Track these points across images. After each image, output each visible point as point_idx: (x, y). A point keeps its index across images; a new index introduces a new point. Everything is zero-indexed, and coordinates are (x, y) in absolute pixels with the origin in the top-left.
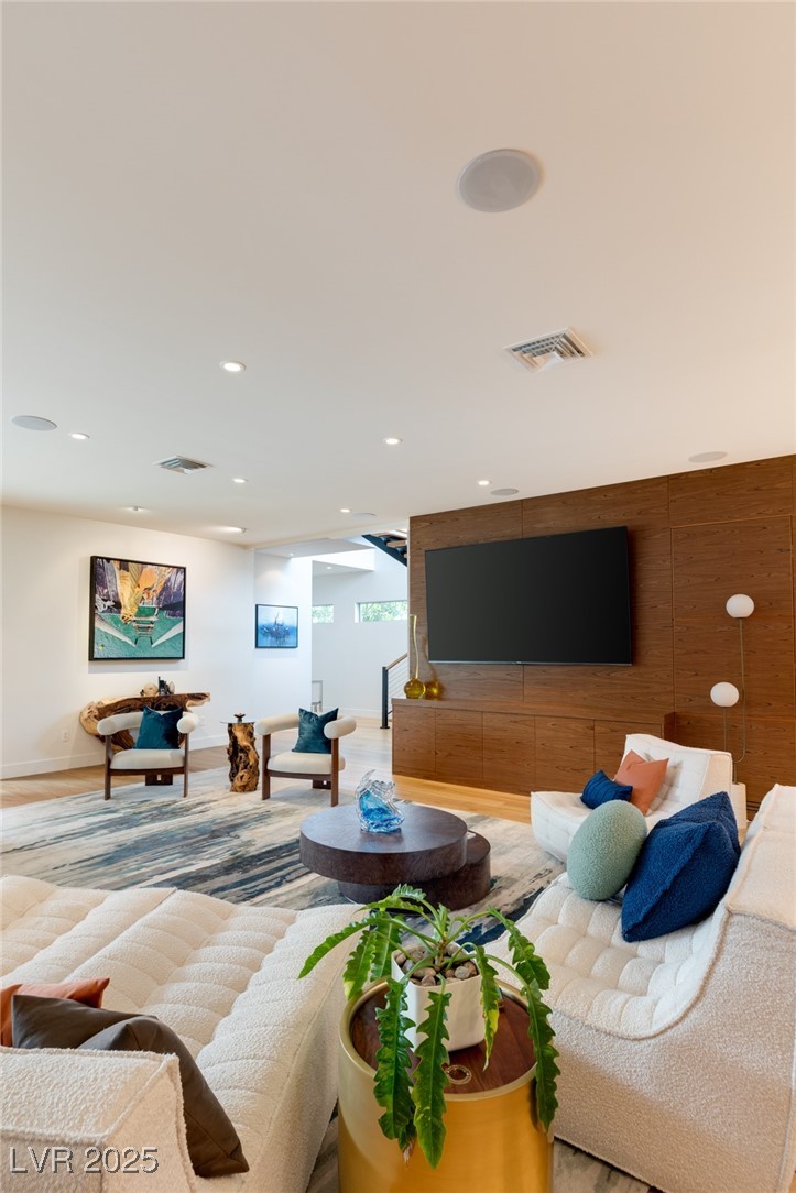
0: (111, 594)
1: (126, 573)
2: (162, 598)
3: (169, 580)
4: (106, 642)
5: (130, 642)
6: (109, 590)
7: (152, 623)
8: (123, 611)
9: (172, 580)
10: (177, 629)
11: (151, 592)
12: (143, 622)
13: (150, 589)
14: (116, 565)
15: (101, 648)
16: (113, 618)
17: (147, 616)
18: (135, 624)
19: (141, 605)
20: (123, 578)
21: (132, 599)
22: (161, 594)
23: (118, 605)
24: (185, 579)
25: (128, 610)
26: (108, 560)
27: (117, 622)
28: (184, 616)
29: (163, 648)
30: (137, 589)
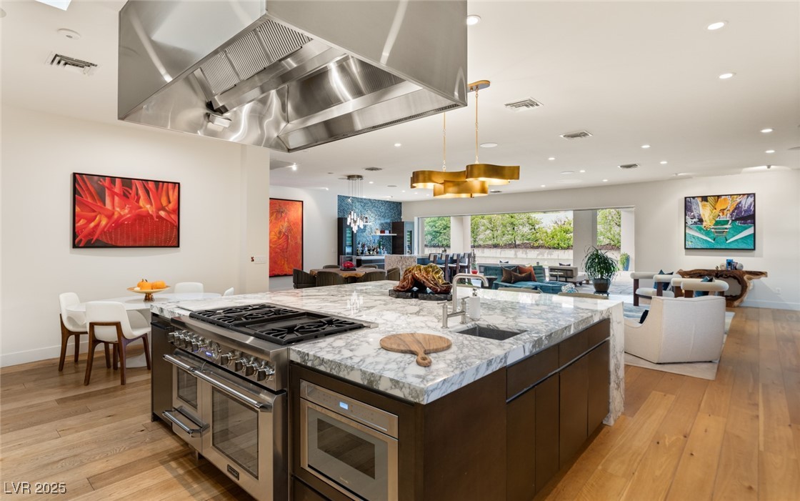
0: (696, 215)
1: (706, 203)
2: (735, 214)
3: (740, 203)
4: (693, 240)
5: (710, 240)
6: (695, 213)
7: (726, 229)
8: (704, 224)
9: (743, 203)
10: (750, 231)
11: (725, 211)
12: (719, 229)
13: (724, 210)
14: (700, 199)
15: (690, 243)
16: (697, 227)
17: (723, 225)
18: (713, 230)
19: (718, 219)
20: (704, 206)
21: (711, 217)
22: (733, 212)
23: (701, 221)
24: (754, 201)
25: (708, 222)
26: (694, 198)
27: (700, 229)
28: (754, 223)
29: (736, 243)
30: (715, 211)
